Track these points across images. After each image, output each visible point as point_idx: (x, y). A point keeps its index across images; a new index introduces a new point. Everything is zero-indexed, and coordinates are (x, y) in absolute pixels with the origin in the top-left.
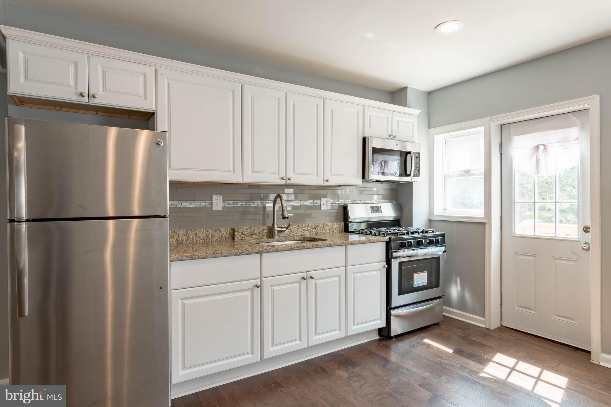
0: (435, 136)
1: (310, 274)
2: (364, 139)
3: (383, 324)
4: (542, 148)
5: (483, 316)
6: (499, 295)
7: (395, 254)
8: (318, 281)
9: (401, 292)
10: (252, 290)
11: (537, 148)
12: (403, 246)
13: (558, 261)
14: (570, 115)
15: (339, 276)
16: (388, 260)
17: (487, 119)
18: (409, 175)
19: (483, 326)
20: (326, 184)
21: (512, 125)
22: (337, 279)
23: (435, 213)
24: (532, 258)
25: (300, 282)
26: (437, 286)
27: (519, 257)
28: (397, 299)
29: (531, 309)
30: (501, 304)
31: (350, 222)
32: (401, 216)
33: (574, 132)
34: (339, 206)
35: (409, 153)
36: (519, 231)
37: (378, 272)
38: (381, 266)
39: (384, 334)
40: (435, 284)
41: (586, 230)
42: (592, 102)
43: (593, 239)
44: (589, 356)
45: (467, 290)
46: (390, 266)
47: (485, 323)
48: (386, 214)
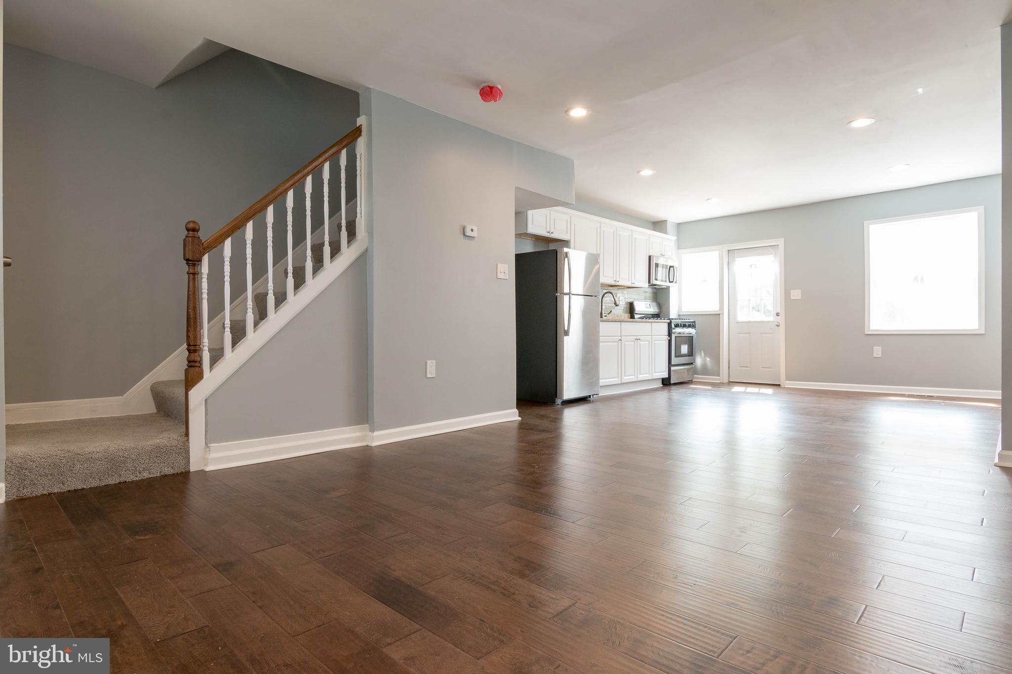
0: (682, 255)
1: (638, 337)
2: (650, 257)
3: (667, 376)
4: (753, 266)
5: (719, 376)
6: (728, 361)
7: (673, 331)
8: (641, 343)
9: (676, 356)
10: (618, 342)
11: (751, 266)
12: (677, 326)
13: (763, 335)
14: (769, 247)
15: (649, 341)
16: (670, 335)
17: (720, 246)
18: (672, 282)
19: (719, 382)
20: (634, 286)
21: (736, 251)
22: (648, 342)
23: (683, 310)
24: (748, 335)
25: (634, 341)
26: (692, 356)
27: (740, 335)
28: (674, 360)
29: (747, 367)
30: (729, 368)
31: (636, 314)
32: (660, 312)
33: (770, 258)
34: (627, 303)
35: (673, 267)
36: (740, 319)
37: (664, 342)
38: (667, 338)
39: (666, 382)
40: (691, 353)
41: (778, 315)
42: (781, 242)
43: (781, 320)
44: (779, 385)
45: (708, 359)
46: (671, 339)
47: (719, 380)
48: (653, 309)
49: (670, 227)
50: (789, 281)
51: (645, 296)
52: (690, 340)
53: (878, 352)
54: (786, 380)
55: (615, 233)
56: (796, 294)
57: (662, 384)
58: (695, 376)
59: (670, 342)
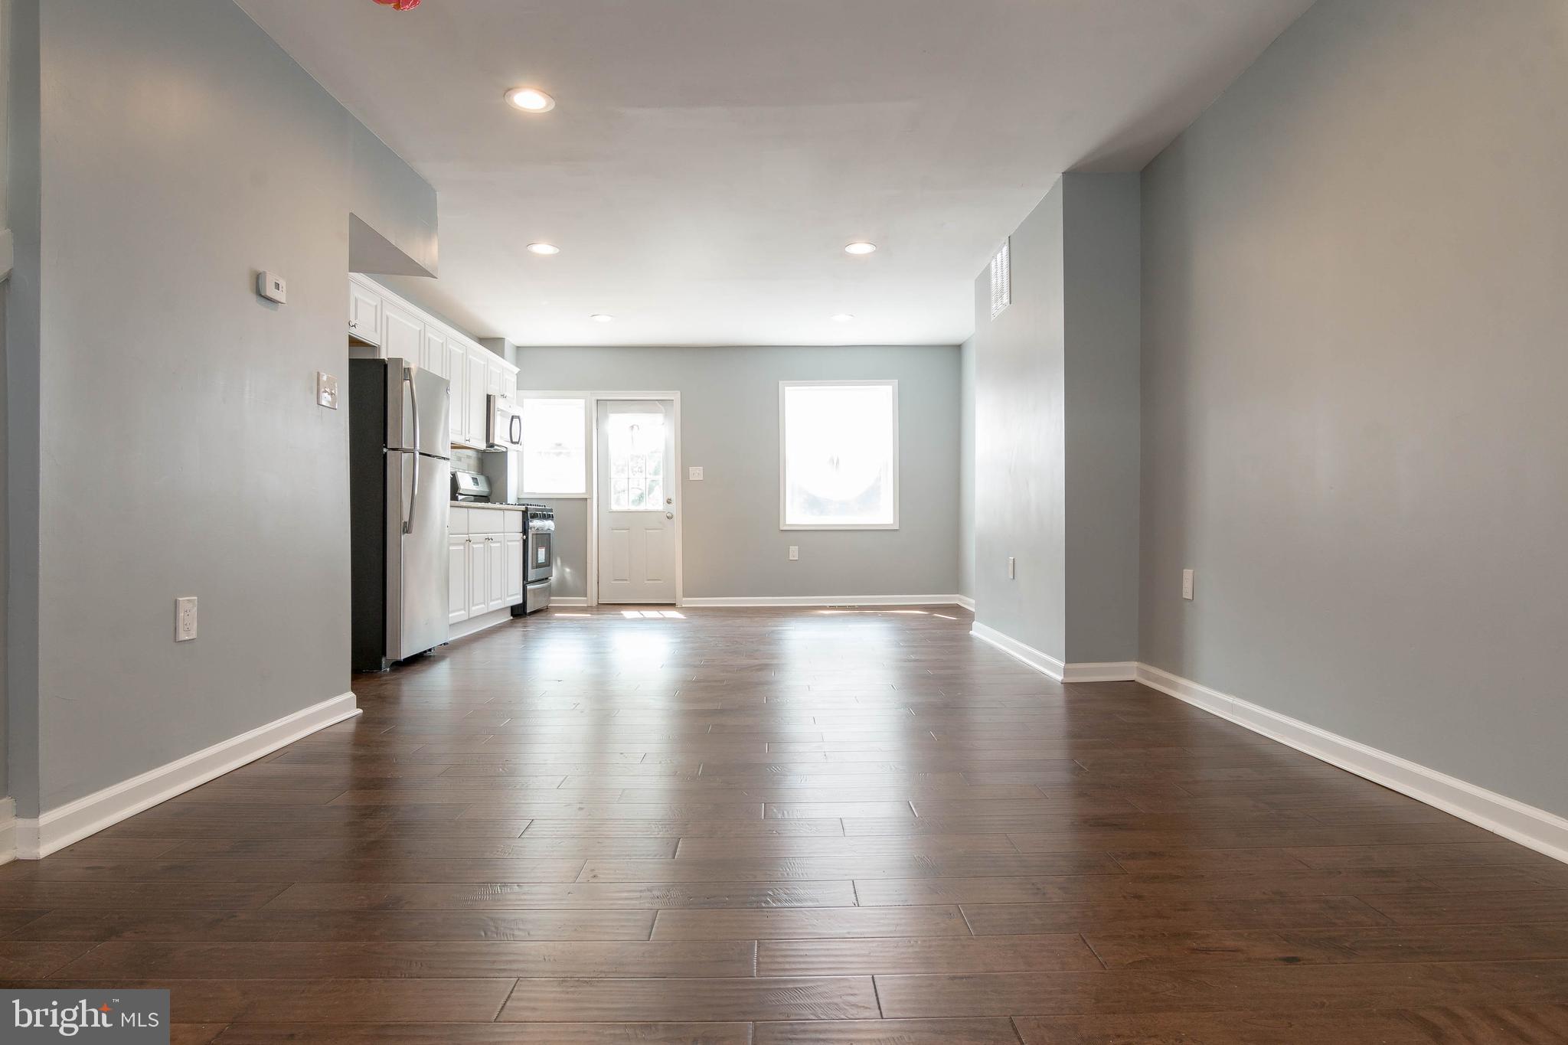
0: (525, 400)
1: (490, 536)
2: (489, 397)
3: (521, 601)
4: (635, 427)
5: (586, 596)
6: (597, 575)
7: (529, 524)
8: (492, 545)
9: (532, 567)
10: (465, 544)
11: (632, 427)
12: (534, 516)
13: (648, 531)
14: (657, 402)
15: (502, 542)
16: (525, 531)
17: (590, 392)
18: (518, 443)
19: (586, 605)
20: (467, 444)
21: (608, 402)
22: (500, 544)
23: (525, 491)
24: (625, 531)
25: (484, 543)
26: (549, 566)
27: (615, 531)
28: (532, 574)
29: (627, 580)
30: (599, 582)
31: (461, 494)
32: (491, 493)
33: (659, 418)
35: (518, 417)
36: (614, 507)
37: (518, 543)
38: (520, 536)
39: (519, 612)
40: (548, 563)
41: (669, 502)
42: (675, 396)
43: (675, 509)
44: (675, 604)
45: (568, 570)
46: (527, 538)
47: (586, 601)
48: (482, 488)
49: (509, 351)
50: (688, 452)
51: (469, 465)
52: (544, 539)
53: (794, 552)
54: (684, 596)
55: (445, 344)
56: (696, 473)
57: (512, 615)
58: (552, 598)
59: (525, 543)
